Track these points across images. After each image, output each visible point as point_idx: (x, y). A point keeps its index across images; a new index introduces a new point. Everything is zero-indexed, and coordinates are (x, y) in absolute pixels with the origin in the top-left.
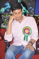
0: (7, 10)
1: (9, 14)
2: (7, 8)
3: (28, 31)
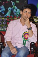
0: (2, 13)
2: (2, 10)
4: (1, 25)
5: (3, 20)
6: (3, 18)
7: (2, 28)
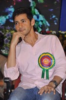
4: (8, 44)
6: (13, 32)
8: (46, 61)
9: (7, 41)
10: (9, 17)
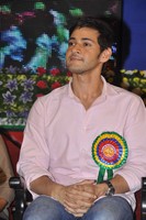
1: (18, 74)
3: (112, 148)
4: (13, 104)
5: (19, 86)
6: (22, 77)
7: (16, 119)
8: (109, 150)
9: (10, 98)
10: (11, 51)
